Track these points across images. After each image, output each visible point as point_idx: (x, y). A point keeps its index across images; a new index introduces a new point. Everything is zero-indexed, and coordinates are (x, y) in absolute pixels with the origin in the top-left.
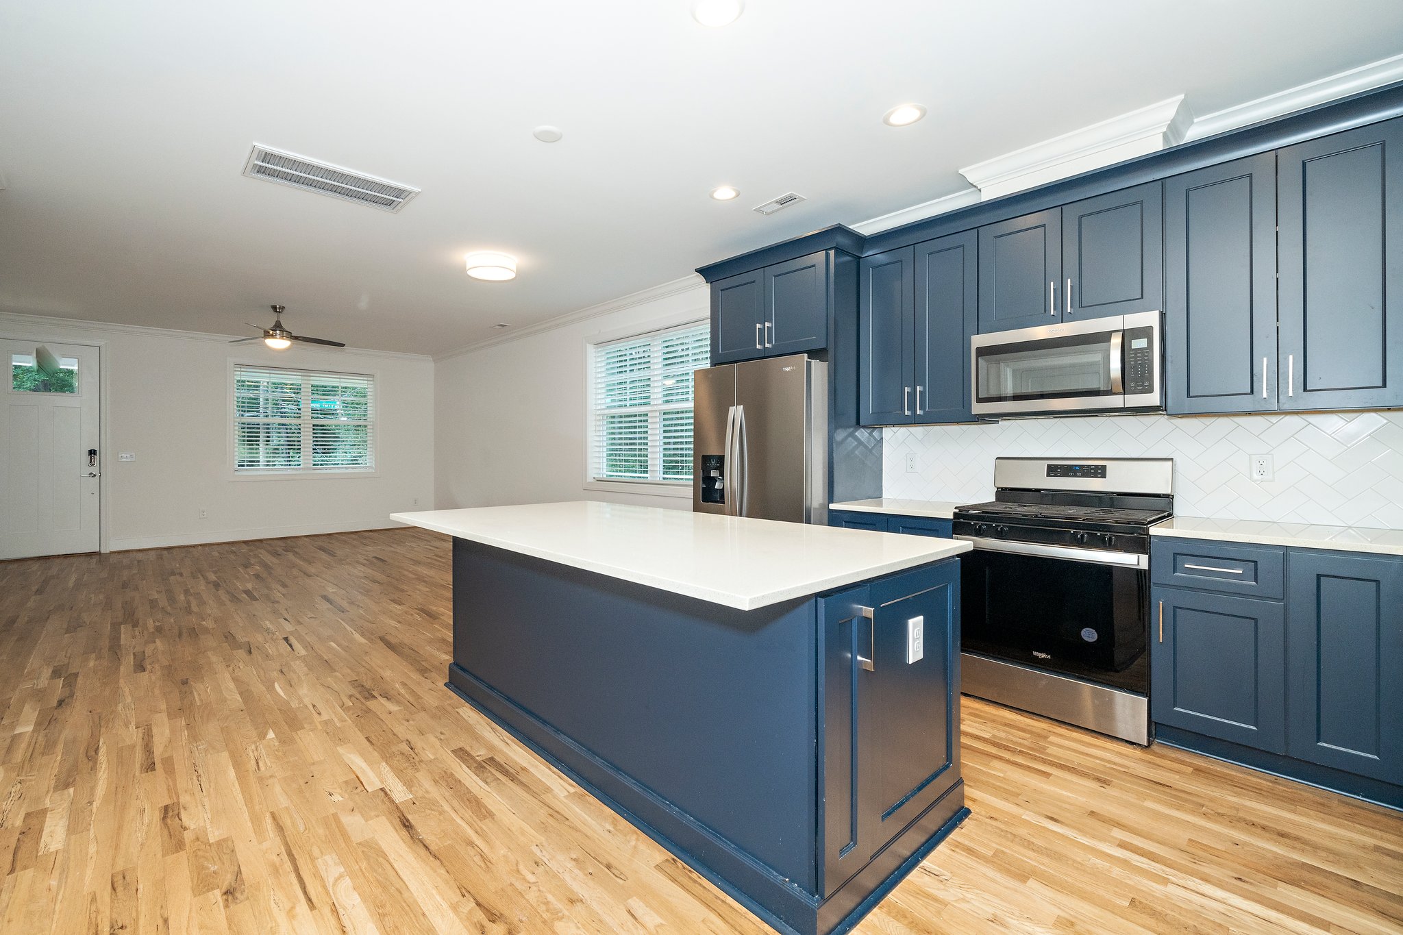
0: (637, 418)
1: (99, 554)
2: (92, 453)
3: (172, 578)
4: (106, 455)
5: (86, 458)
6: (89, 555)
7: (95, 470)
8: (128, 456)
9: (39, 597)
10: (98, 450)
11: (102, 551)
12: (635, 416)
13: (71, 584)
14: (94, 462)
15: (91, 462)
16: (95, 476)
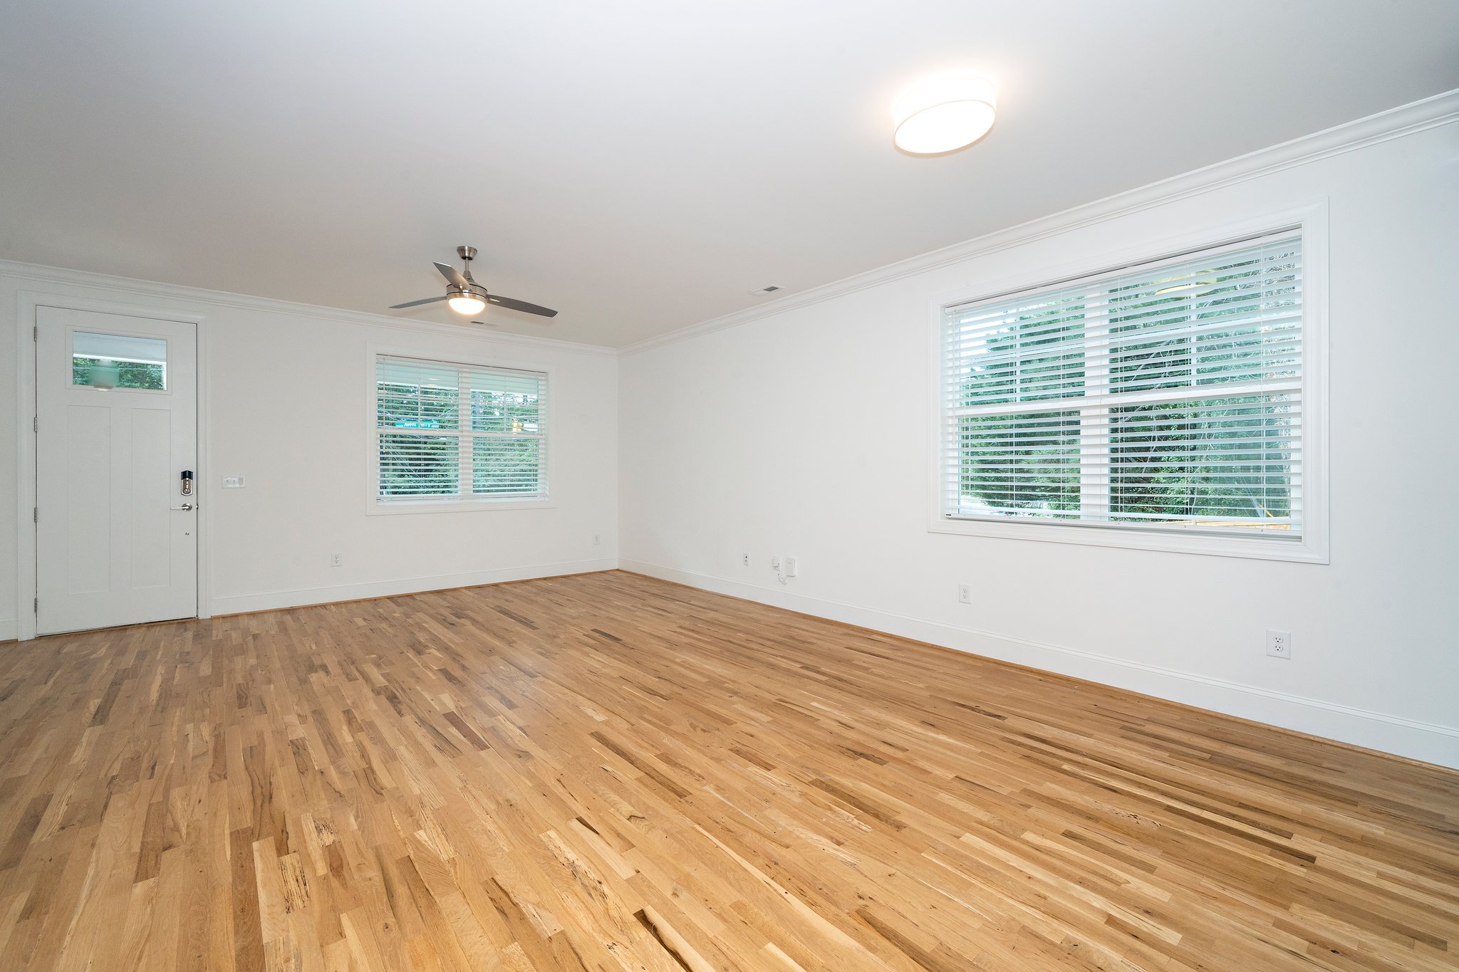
0: (1061, 419)
1: (195, 620)
2: (186, 475)
3: (314, 677)
4: (204, 478)
5: (178, 481)
6: (182, 622)
7: (190, 500)
8: (236, 479)
9: (99, 729)
10: (193, 470)
11: (201, 617)
12: (1058, 414)
13: (154, 694)
14: (189, 489)
15: (185, 488)
16: (190, 508)
